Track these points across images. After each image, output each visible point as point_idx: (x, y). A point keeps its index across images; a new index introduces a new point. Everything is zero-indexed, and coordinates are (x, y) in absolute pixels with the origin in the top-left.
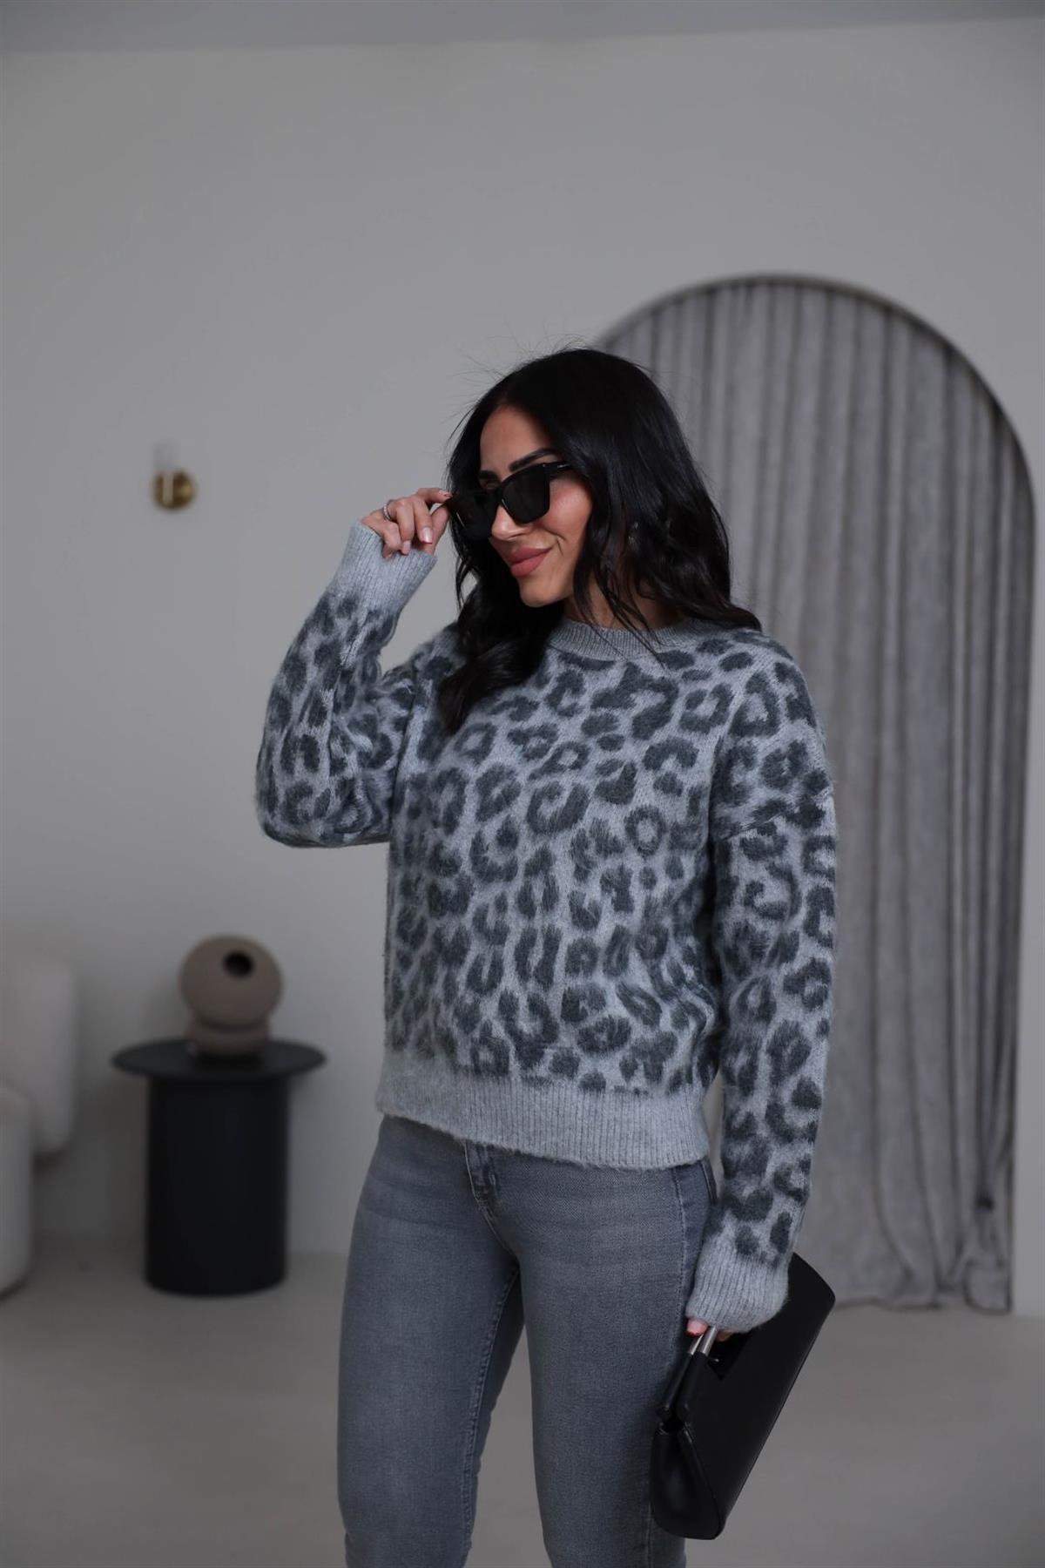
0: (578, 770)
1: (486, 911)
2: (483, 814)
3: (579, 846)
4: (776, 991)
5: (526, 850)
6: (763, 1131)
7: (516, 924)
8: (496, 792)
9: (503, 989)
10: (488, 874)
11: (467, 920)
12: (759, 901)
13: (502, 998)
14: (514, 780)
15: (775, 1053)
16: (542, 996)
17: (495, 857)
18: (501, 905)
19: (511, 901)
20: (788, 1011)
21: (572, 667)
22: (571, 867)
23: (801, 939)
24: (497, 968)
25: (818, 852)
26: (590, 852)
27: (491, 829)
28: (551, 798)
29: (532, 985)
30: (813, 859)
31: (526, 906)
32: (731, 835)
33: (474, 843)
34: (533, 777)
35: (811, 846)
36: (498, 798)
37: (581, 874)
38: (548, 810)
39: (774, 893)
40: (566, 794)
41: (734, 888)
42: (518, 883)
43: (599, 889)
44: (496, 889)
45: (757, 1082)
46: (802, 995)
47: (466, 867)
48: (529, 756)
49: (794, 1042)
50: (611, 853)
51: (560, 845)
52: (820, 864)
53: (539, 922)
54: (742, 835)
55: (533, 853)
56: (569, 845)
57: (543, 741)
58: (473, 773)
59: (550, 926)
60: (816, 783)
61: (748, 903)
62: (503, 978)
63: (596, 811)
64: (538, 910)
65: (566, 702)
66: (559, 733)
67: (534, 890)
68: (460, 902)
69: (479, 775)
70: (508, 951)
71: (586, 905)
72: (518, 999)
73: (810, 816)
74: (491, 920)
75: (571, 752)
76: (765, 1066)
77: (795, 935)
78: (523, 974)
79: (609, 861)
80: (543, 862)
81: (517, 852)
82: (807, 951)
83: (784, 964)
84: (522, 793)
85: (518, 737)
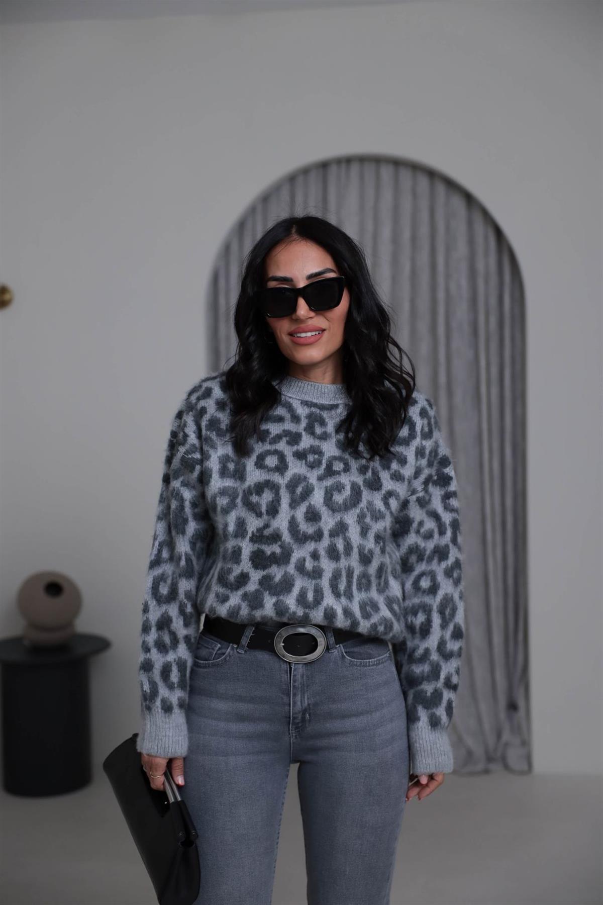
0: (348, 473)
1: (304, 560)
2: (294, 504)
3: (361, 518)
4: (440, 578)
5: (328, 522)
6: (435, 656)
7: (328, 566)
8: (299, 490)
9: (325, 605)
10: (301, 539)
11: (291, 569)
12: (422, 530)
13: (326, 610)
14: (308, 482)
15: (441, 612)
16: (350, 605)
17: (306, 528)
18: (315, 556)
19: (322, 553)
20: (446, 587)
21: (313, 409)
22: (358, 529)
23: (450, 548)
24: (319, 593)
25: (451, 499)
26: (368, 520)
27: (300, 513)
28: (340, 491)
29: (343, 600)
30: (449, 504)
31: (333, 554)
32: (412, 495)
33: (290, 522)
34: (320, 479)
35: (447, 496)
36: (301, 493)
37: (364, 532)
38: (339, 498)
39: (430, 524)
40: (348, 488)
41: (411, 524)
42: (326, 542)
43: (373, 541)
44: (311, 546)
45: (432, 630)
46: (453, 578)
47: (286, 537)
48: (312, 466)
49: (451, 605)
50: (379, 519)
51: (350, 518)
52: (453, 505)
53: (343, 563)
54: (418, 495)
55: (334, 524)
56: (356, 517)
57: (316, 456)
58: (282, 481)
59: (349, 565)
60: (445, 462)
61: (418, 532)
62: (325, 598)
63: (366, 495)
64: (342, 556)
65: (318, 430)
66: (323, 451)
67: (337, 545)
68: (283, 558)
69: (286, 481)
70: (325, 583)
71: (366, 552)
72: (336, 610)
73: (444, 480)
74: (309, 565)
75: (337, 462)
76: (436, 620)
77: (447, 546)
78: (337, 594)
79: (378, 524)
80: (341, 529)
81: (322, 524)
82: (453, 554)
83: (442, 563)
84: (316, 489)
85: (300, 456)
